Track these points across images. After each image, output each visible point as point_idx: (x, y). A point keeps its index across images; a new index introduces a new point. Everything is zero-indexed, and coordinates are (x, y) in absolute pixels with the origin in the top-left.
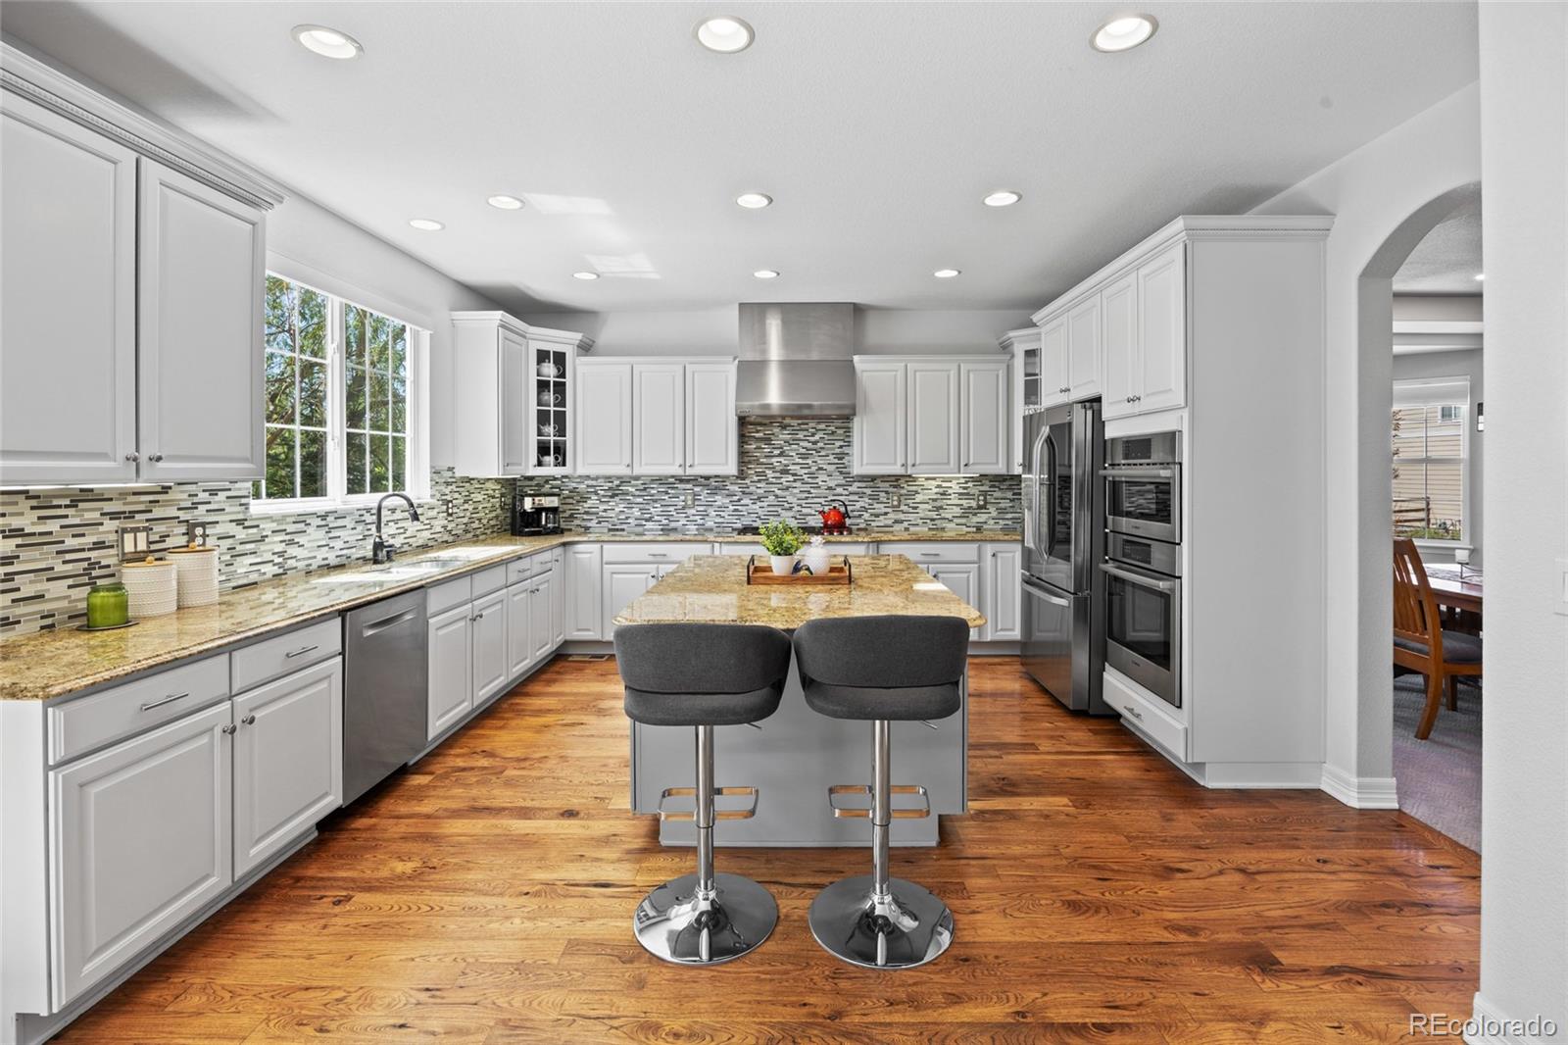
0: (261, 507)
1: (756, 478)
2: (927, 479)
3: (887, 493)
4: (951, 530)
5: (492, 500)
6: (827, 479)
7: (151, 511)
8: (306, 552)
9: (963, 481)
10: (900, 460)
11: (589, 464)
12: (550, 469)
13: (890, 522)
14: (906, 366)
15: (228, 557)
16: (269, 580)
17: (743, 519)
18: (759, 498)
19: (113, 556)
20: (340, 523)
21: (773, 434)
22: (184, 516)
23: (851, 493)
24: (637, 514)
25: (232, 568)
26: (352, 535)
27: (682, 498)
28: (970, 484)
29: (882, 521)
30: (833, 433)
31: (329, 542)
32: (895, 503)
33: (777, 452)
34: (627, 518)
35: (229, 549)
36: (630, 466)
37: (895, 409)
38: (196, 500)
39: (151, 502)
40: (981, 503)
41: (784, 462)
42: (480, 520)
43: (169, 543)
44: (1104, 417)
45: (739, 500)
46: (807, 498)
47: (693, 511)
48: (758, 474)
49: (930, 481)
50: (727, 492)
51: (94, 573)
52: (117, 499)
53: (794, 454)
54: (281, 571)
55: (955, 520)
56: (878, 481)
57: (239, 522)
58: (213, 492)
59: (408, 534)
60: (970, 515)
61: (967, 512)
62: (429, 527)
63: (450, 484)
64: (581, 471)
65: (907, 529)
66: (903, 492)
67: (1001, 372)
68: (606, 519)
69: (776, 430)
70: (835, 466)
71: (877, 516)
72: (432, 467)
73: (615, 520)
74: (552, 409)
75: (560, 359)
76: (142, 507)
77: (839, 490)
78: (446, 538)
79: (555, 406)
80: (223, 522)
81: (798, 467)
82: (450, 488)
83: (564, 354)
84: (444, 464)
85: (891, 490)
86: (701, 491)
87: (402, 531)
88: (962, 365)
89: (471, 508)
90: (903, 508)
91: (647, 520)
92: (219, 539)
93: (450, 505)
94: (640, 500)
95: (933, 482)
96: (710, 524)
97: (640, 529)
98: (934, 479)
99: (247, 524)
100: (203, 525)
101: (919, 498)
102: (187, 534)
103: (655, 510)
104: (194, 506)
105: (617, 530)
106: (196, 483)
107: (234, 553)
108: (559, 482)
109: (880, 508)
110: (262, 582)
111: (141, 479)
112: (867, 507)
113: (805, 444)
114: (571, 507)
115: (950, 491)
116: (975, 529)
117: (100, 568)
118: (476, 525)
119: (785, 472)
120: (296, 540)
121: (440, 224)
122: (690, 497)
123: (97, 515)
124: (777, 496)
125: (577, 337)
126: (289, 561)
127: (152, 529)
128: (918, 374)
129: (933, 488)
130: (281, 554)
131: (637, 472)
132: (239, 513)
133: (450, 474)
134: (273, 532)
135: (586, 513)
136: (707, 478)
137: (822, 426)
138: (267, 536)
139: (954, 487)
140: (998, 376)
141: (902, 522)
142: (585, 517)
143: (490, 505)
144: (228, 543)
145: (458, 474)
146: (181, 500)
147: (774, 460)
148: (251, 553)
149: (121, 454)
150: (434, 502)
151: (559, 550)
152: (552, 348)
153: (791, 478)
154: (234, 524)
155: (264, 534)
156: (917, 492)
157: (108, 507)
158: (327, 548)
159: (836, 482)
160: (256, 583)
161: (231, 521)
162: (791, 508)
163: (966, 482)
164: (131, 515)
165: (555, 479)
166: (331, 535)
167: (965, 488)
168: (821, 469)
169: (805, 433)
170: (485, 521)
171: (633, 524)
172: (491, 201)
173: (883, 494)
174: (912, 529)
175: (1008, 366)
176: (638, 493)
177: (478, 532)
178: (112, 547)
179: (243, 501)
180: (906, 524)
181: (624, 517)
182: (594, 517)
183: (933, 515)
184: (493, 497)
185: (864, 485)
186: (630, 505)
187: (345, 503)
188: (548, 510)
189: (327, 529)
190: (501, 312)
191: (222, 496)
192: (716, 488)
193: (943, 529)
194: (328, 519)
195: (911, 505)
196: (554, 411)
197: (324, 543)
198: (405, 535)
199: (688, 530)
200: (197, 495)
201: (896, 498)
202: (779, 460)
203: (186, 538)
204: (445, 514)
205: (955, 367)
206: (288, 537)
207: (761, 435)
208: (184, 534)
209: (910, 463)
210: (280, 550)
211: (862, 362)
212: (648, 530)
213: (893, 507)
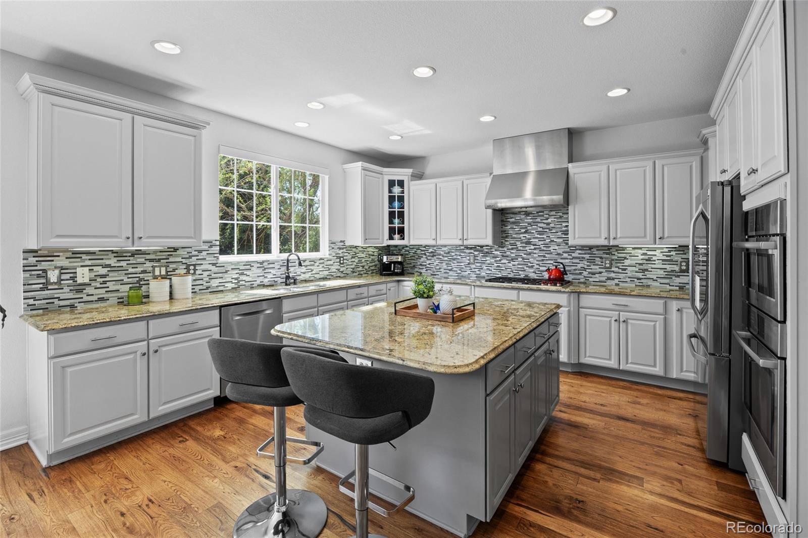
0: (223, 258)
1: (510, 247)
2: (634, 248)
3: (601, 258)
4: (656, 287)
5: (371, 257)
6: (556, 248)
7: (168, 259)
8: (251, 278)
9: (666, 250)
10: (604, 234)
11: (416, 239)
12: (397, 241)
13: (604, 279)
14: (609, 166)
15: (208, 279)
16: (229, 290)
17: (502, 272)
18: (512, 259)
19: (150, 276)
20: (271, 266)
21: (521, 219)
22: (184, 261)
23: (574, 258)
24: (445, 267)
25: (209, 284)
26: (279, 272)
27: (468, 258)
28: (673, 253)
29: (597, 278)
30: (561, 217)
31: (264, 274)
32: (608, 265)
33: (523, 231)
34: (440, 269)
35: (208, 276)
36: (435, 239)
37: (600, 198)
38: (190, 254)
39: (168, 255)
40: (684, 268)
41: (527, 237)
42: (363, 267)
43: (177, 272)
44: (743, 191)
45: (500, 260)
46: (543, 260)
47: (473, 266)
48: (511, 244)
49: (636, 250)
50: (493, 255)
51: (141, 283)
52: (152, 254)
53: (534, 232)
54: (236, 286)
55: (659, 280)
56: (594, 250)
57: (213, 264)
58: (200, 252)
59: (314, 272)
60: (674, 278)
61: (670, 275)
62: (327, 269)
63: (343, 249)
64: (412, 243)
65: (617, 285)
66: (614, 257)
67: (694, 163)
68: (430, 269)
69: (523, 217)
70: (561, 240)
71: (594, 274)
72: (329, 241)
73: (434, 269)
74: (396, 210)
75: (401, 183)
76: (164, 257)
77: (565, 255)
78: (339, 275)
79: (398, 209)
80: (205, 264)
81: (537, 240)
82: (342, 251)
83: (403, 180)
84: (338, 239)
85: (605, 256)
86: (479, 254)
87: (310, 270)
88: (657, 162)
89: (357, 261)
90: (613, 269)
91: (450, 270)
92: (203, 271)
93: (342, 259)
94: (446, 259)
95: (640, 251)
96: (483, 274)
97: (446, 275)
98: (640, 248)
99: (217, 265)
100: (194, 265)
101: (627, 262)
102: (186, 268)
103: (454, 265)
104: (190, 257)
105: (435, 275)
106: (191, 248)
107: (211, 277)
108: (408, 248)
109: (596, 268)
110: (225, 290)
111: (135, 246)
112: (586, 267)
113: (542, 225)
114: (414, 261)
115: (654, 258)
116: (678, 288)
117: (144, 281)
118: (361, 269)
119: (528, 243)
120: (245, 273)
121: (308, 123)
122: (472, 258)
123: (143, 260)
124: (523, 259)
125: (409, 171)
126: (241, 282)
127: (169, 266)
128: (618, 172)
129: (639, 255)
130: (236, 279)
131: (439, 242)
132: (214, 260)
133: (342, 244)
134: (232, 269)
135: (421, 265)
136: (482, 247)
137: (553, 213)
138: (229, 271)
139: (658, 255)
140: (691, 167)
141: (613, 279)
142: (420, 267)
143: (371, 259)
144: (208, 273)
145: (347, 244)
146: (184, 255)
147: (522, 235)
148: (220, 278)
149: (124, 236)
150: (331, 257)
151: (394, 284)
152: (396, 178)
153: (533, 247)
154: (211, 265)
155: (227, 270)
156: (625, 258)
157: (148, 257)
158: (263, 277)
159: (563, 250)
160: (222, 291)
161: (209, 264)
162: (532, 267)
163: (670, 251)
164: (159, 260)
165: (407, 247)
166: (265, 271)
167: (667, 256)
168: (552, 241)
169: (542, 218)
170: (367, 267)
171: (443, 272)
172: (309, 105)
173: (598, 259)
174: (621, 284)
175: (702, 158)
176: (445, 255)
177: (362, 273)
178: (150, 273)
179: (215, 255)
180: (616, 281)
181: (438, 268)
182: (424, 267)
183: (640, 275)
184: (373, 255)
185: (583, 252)
186: (442, 261)
187: (278, 257)
188: (395, 263)
189: (263, 268)
190: (361, 162)
191: (204, 253)
192: (487, 253)
193: (648, 286)
194: (264, 264)
195: (621, 267)
196: (398, 211)
197: (261, 275)
198: (312, 273)
199: (471, 277)
200: (191, 253)
201: (608, 262)
202: (524, 236)
203: (186, 270)
204: (339, 263)
205: (651, 163)
206: (241, 272)
207: (513, 220)
208: (185, 269)
209: (612, 237)
210: (236, 277)
211: (573, 167)
212: (451, 276)
213: (606, 268)
